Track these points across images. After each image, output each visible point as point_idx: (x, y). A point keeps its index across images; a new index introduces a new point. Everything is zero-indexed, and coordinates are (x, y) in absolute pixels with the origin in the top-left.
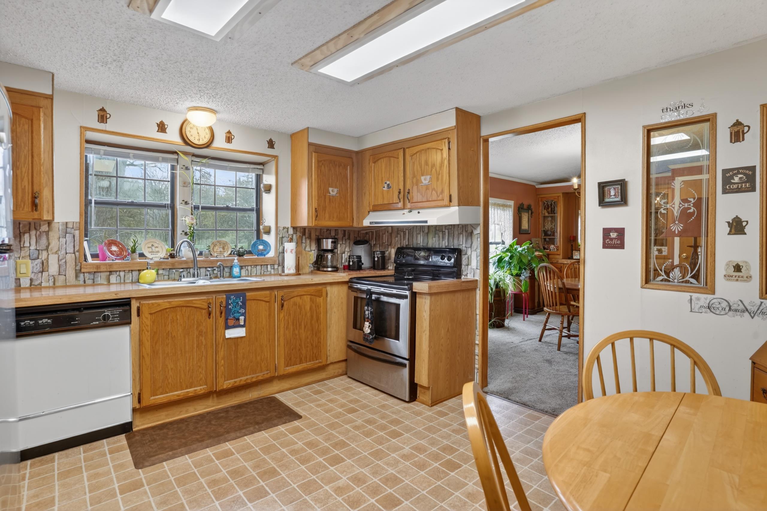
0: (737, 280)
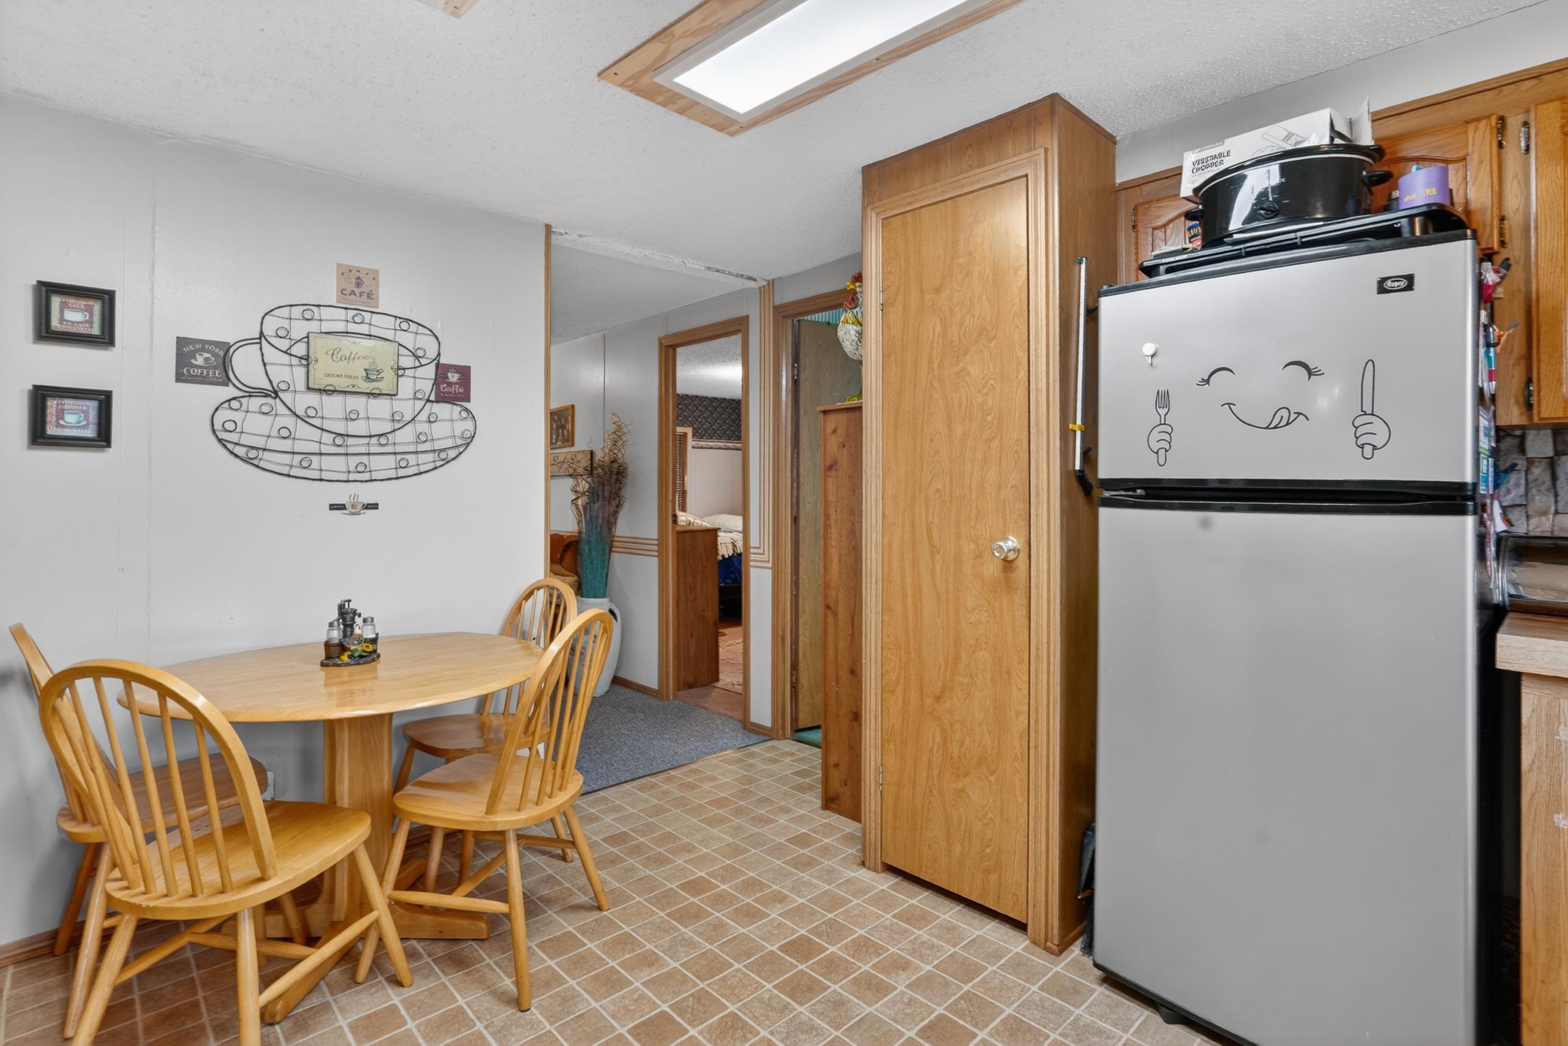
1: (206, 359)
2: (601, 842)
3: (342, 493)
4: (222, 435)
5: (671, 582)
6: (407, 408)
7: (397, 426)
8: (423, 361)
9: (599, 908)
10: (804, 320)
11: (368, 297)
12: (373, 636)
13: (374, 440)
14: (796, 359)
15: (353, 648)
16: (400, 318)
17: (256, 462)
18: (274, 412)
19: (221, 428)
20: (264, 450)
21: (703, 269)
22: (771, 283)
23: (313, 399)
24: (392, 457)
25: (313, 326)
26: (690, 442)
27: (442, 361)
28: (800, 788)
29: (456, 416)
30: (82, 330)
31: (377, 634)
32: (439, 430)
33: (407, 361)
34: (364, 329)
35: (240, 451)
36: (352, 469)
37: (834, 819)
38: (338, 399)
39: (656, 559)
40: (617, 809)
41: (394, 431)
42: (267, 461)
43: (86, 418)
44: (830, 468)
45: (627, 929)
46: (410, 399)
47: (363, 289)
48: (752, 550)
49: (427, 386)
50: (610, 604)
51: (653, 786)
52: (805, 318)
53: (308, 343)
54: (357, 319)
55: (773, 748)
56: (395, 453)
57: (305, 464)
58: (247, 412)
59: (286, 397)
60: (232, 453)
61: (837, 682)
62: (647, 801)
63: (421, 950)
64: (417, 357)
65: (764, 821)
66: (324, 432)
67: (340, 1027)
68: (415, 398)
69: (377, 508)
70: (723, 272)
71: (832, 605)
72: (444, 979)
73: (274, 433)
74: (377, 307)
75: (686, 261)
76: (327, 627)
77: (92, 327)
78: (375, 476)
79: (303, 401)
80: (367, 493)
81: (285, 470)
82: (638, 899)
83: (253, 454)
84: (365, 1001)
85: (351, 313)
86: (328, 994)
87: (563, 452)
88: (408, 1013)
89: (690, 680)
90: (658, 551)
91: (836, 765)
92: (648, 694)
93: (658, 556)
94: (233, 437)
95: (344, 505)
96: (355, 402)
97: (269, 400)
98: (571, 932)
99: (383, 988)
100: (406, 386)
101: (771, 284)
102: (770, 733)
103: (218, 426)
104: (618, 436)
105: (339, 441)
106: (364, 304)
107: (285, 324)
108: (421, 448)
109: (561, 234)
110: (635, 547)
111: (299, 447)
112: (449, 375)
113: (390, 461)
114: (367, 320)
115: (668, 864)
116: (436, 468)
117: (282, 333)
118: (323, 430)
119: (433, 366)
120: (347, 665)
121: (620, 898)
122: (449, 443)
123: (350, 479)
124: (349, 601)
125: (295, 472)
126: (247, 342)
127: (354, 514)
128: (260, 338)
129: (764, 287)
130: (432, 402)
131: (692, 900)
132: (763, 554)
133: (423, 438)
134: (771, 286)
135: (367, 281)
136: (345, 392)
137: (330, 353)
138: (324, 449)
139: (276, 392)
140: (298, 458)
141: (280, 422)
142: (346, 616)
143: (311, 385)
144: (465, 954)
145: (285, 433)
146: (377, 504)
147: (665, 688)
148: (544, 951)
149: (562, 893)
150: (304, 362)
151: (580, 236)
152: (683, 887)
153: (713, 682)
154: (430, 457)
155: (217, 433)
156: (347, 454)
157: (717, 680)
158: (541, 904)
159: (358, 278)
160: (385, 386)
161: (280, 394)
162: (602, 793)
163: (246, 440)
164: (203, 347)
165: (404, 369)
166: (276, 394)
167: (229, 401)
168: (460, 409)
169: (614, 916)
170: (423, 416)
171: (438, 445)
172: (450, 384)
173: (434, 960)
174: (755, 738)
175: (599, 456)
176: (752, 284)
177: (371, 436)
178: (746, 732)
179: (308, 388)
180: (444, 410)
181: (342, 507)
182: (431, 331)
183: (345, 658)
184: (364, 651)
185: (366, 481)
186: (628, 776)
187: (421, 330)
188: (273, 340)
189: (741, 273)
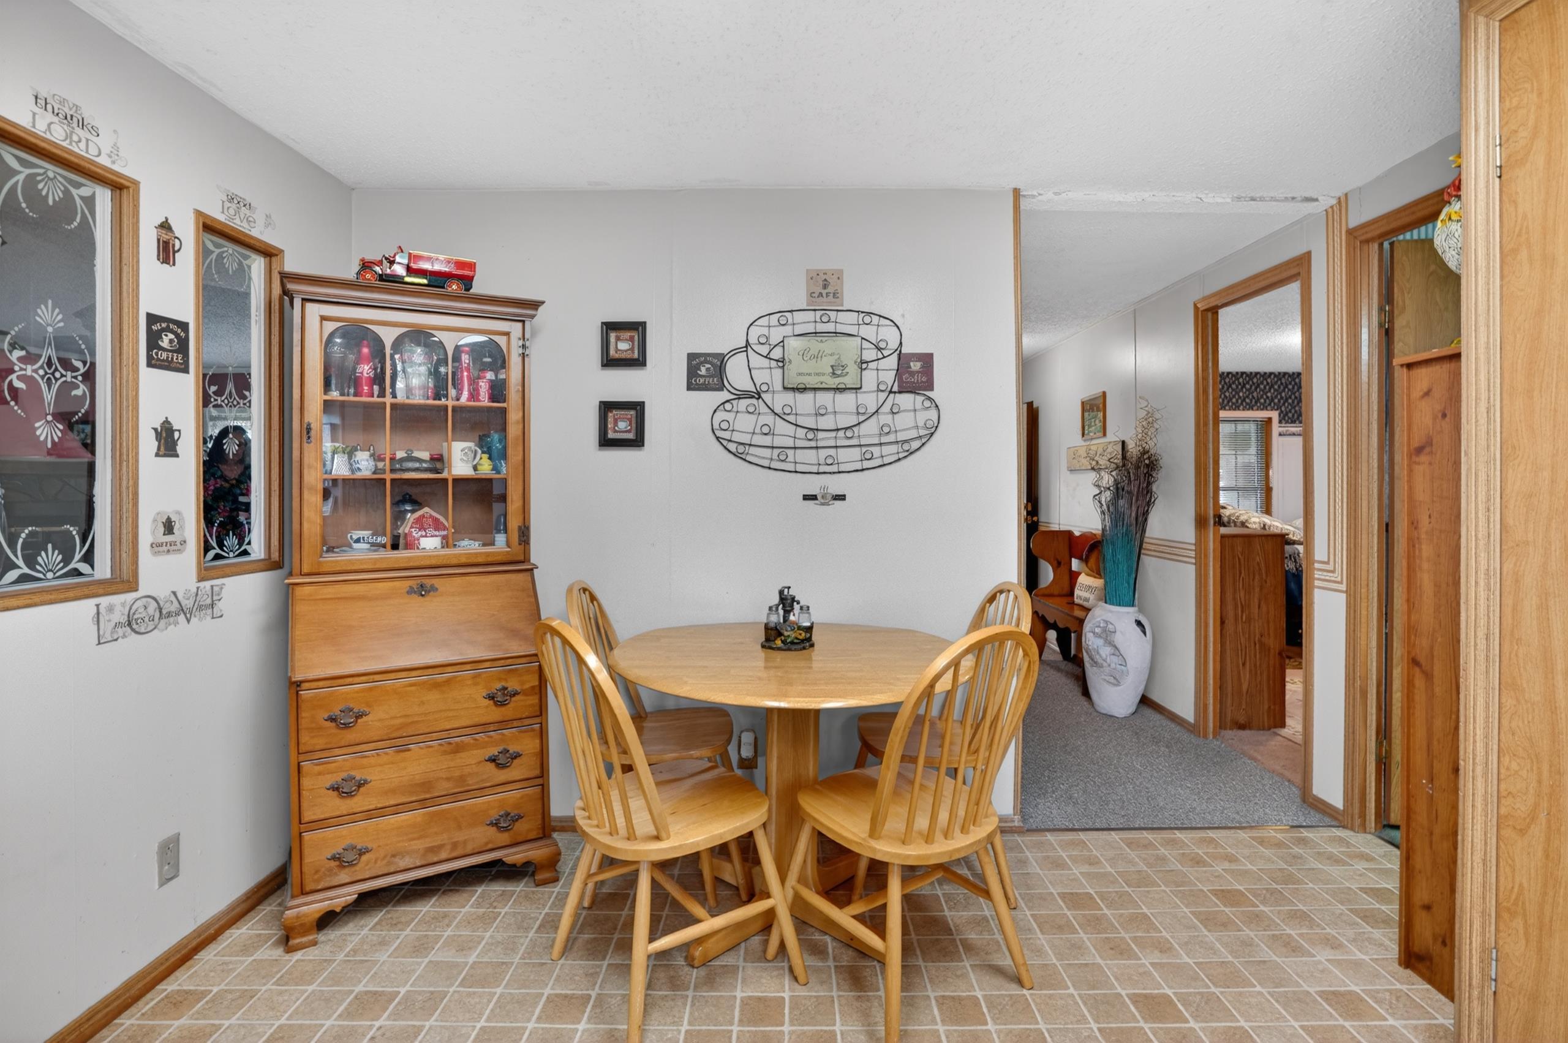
0: (168, 551)
1: (708, 369)
2: (1056, 896)
3: (813, 485)
4: (719, 434)
5: (1211, 596)
6: (870, 401)
7: (862, 418)
8: (886, 353)
9: (1020, 982)
10: (1399, 241)
11: (834, 296)
12: (808, 624)
13: (841, 434)
14: (1388, 297)
15: (786, 634)
16: (862, 312)
17: (743, 456)
18: (757, 411)
19: (718, 427)
20: (750, 445)
21: (1229, 200)
22: (1343, 199)
23: (789, 397)
24: (858, 449)
25: (788, 330)
26: (1276, 428)
27: (903, 351)
28: (1368, 917)
29: (919, 406)
30: (628, 355)
31: (812, 624)
32: (904, 421)
33: (870, 354)
34: (830, 327)
35: (732, 447)
36: (822, 461)
37: (1418, 988)
38: (809, 396)
39: (1194, 567)
40: (1092, 862)
41: (859, 424)
42: (752, 455)
43: (630, 424)
44: (1419, 450)
45: (1042, 1026)
46: (873, 392)
47: (830, 289)
48: (1317, 565)
49: (889, 377)
50: (1137, 615)
51: (1149, 845)
52: (1401, 237)
53: (783, 346)
54: (825, 319)
55: (1341, 840)
56: (860, 446)
57: (782, 457)
58: (737, 412)
59: (767, 397)
60: (725, 448)
61: (1431, 780)
62: (1131, 862)
63: (830, 950)
64: (879, 349)
65: (1292, 948)
66: (798, 428)
67: (735, 997)
68: (879, 390)
69: (844, 499)
70: (1262, 199)
71: (1422, 660)
72: (835, 994)
73: (758, 430)
74: (842, 305)
75: (1202, 196)
76: (767, 611)
77: (633, 353)
78: (842, 468)
79: (781, 400)
80: (836, 484)
81: (766, 463)
82: (1072, 990)
83: (741, 449)
84: (764, 981)
85: (819, 313)
86: (741, 959)
87: (1098, 443)
88: (790, 1013)
89: (1242, 720)
90: (1195, 558)
91: (1428, 908)
92: (1179, 724)
93: (1195, 564)
94: (726, 435)
95: (816, 496)
96: (824, 398)
97: (754, 401)
98: (978, 998)
99: (783, 975)
100: (870, 379)
101: (1343, 202)
102: (1341, 818)
103: (716, 426)
104: (1149, 422)
105: (810, 435)
106: (830, 303)
107: (765, 331)
108: (884, 439)
109: (1033, 196)
110: (1169, 551)
111: (778, 441)
112: (912, 364)
113: (856, 453)
114: (833, 319)
115: (1129, 958)
116: (899, 459)
117: (763, 340)
118: (797, 425)
119: (895, 356)
120: (779, 649)
121: (1051, 980)
122: (913, 434)
123: (820, 471)
124: (789, 588)
125: (774, 465)
126: (735, 351)
127: (823, 504)
128: (746, 347)
129: (1332, 207)
130: (895, 392)
131: (1142, 1024)
132: (1333, 572)
133: (886, 430)
134: (1343, 204)
135: (832, 280)
136: (815, 389)
137: (801, 354)
138: (799, 443)
139: (758, 394)
140: (776, 452)
141: (763, 420)
142: (787, 602)
143: (786, 385)
144: (866, 974)
145: (766, 430)
146: (844, 496)
147: (1202, 723)
148: (940, 1010)
149: (989, 944)
150: (781, 364)
151: (1055, 194)
152: (1136, 999)
153: (1275, 727)
154: (893, 449)
155: (716, 432)
156: (817, 448)
157: (1283, 725)
158: (961, 947)
159: (825, 280)
160: (849, 381)
161: (763, 395)
162: (1082, 836)
163: (737, 437)
164: (706, 359)
165: (867, 362)
166: (758, 395)
167: (723, 403)
168: (923, 398)
169: (1034, 1000)
170: (886, 408)
171: (901, 436)
172: (912, 374)
173: (836, 967)
174: (1315, 817)
175: (1131, 445)
176: (1310, 208)
177: (838, 430)
178: (1305, 805)
179: (784, 388)
180: (906, 400)
181: (813, 498)
182: (892, 321)
183: (779, 643)
184: (797, 638)
185: (834, 473)
186: (1121, 822)
187: (883, 322)
188: (754, 347)
189: (1290, 195)
